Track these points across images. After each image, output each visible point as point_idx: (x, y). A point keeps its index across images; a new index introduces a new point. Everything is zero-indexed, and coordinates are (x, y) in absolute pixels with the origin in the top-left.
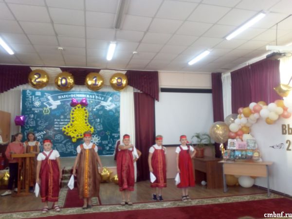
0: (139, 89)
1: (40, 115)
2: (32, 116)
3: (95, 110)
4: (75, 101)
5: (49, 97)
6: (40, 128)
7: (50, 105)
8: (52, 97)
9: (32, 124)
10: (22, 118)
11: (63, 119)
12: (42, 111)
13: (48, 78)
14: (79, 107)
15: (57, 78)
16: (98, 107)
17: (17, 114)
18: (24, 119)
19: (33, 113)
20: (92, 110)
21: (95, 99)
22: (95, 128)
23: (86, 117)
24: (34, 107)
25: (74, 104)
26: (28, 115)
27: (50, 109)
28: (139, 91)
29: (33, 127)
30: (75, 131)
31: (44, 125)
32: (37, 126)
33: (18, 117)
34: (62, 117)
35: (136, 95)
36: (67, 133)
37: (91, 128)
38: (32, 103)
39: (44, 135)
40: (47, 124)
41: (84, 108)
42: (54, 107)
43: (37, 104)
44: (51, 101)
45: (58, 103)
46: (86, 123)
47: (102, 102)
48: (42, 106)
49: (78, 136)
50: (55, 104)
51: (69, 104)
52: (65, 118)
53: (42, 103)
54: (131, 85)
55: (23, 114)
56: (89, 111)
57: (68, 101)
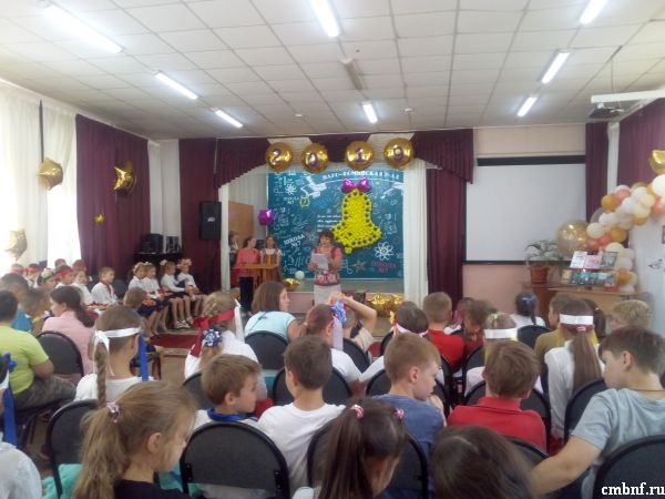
0: (435, 164)
1: (294, 208)
2: (284, 210)
3: (383, 197)
4: (349, 183)
5: (309, 178)
6: (295, 230)
7: (310, 191)
8: (313, 177)
9: (284, 222)
10: (268, 213)
11: (331, 214)
12: (298, 202)
13: (291, 154)
14: (355, 194)
15: (304, 154)
16: (388, 192)
17: (262, 208)
18: (272, 214)
19: (285, 205)
20: (379, 199)
21: (384, 178)
22: (382, 230)
23: (367, 210)
24: (287, 195)
25: (347, 189)
26: (278, 208)
27: (311, 197)
28: (436, 167)
29: (285, 228)
30: (350, 234)
31: (301, 225)
32: (291, 226)
33: (263, 213)
34: (329, 211)
35: (429, 173)
36: (337, 239)
37: (375, 229)
38: (283, 188)
39: (302, 240)
40: (305, 222)
41: (364, 195)
42: (316, 194)
43: (291, 190)
44: (312, 184)
45: (323, 186)
46: (367, 221)
47: (396, 183)
48: (298, 193)
49: (354, 243)
50: (317, 189)
51: (339, 188)
52: (334, 212)
53: (298, 188)
54: (422, 158)
55: (271, 207)
56: (373, 201)
57: (338, 184)
